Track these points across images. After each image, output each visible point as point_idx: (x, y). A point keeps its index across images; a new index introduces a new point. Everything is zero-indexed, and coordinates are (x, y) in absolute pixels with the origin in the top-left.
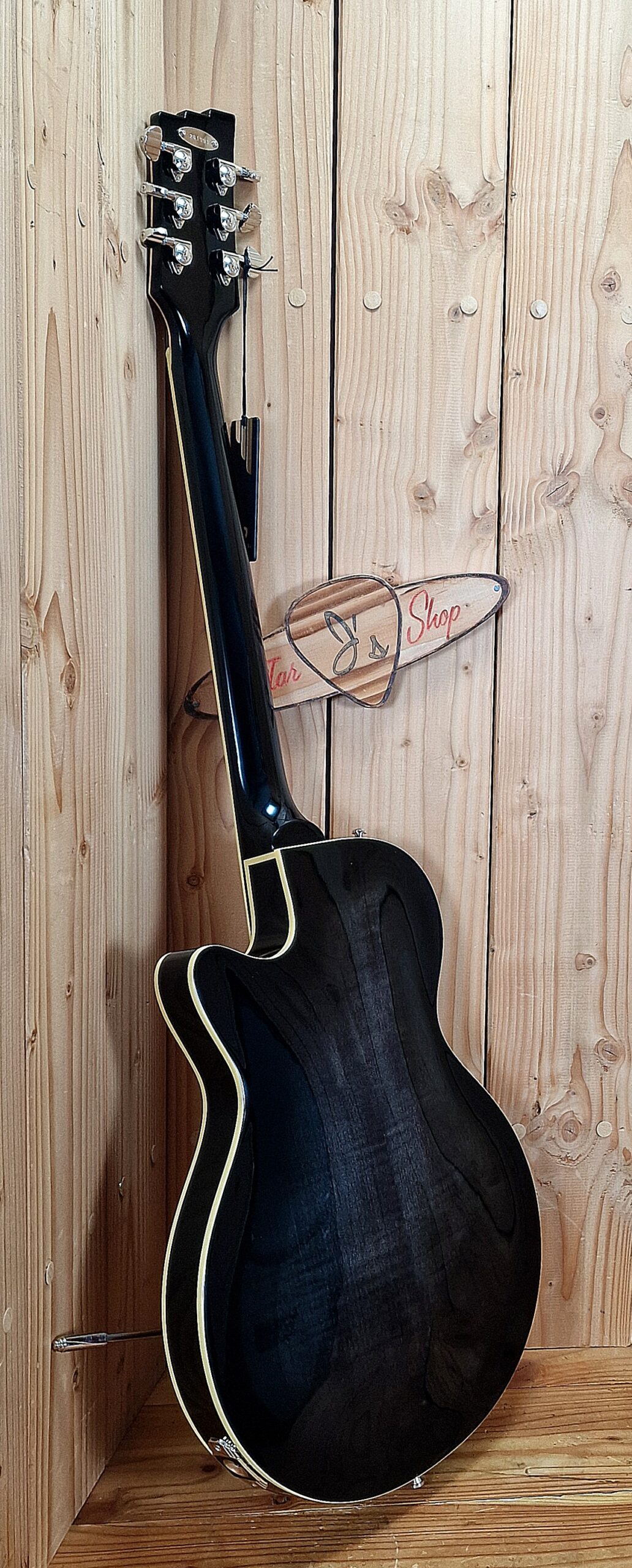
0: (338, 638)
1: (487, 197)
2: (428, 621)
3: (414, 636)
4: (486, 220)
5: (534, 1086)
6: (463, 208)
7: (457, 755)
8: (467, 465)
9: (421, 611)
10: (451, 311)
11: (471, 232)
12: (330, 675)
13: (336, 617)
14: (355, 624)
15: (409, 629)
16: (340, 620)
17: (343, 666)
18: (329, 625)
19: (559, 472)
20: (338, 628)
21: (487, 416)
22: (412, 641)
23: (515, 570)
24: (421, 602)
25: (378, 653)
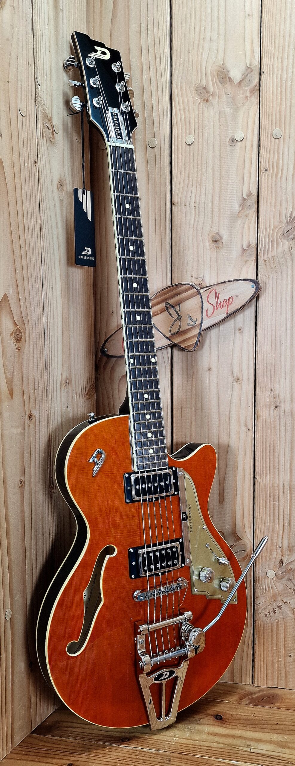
0: (171, 316)
1: (248, 76)
2: (217, 305)
3: (210, 312)
4: (248, 89)
5: (279, 551)
6: (236, 84)
7: (235, 375)
8: (240, 222)
9: (213, 301)
10: (230, 140)
11: (240, 96)
12: (168, 335)
13: (171, 305)
14: (180, 308)
15: (207, 310)
16: (172, 307)
17: (174, 330)
18: (167, 309)
19: (289, 221)
20: (172, 311)
21: (250, 195)
22: (209, 316)
23: (265, 276)
24: (213, 295)
25: (191, 323)
